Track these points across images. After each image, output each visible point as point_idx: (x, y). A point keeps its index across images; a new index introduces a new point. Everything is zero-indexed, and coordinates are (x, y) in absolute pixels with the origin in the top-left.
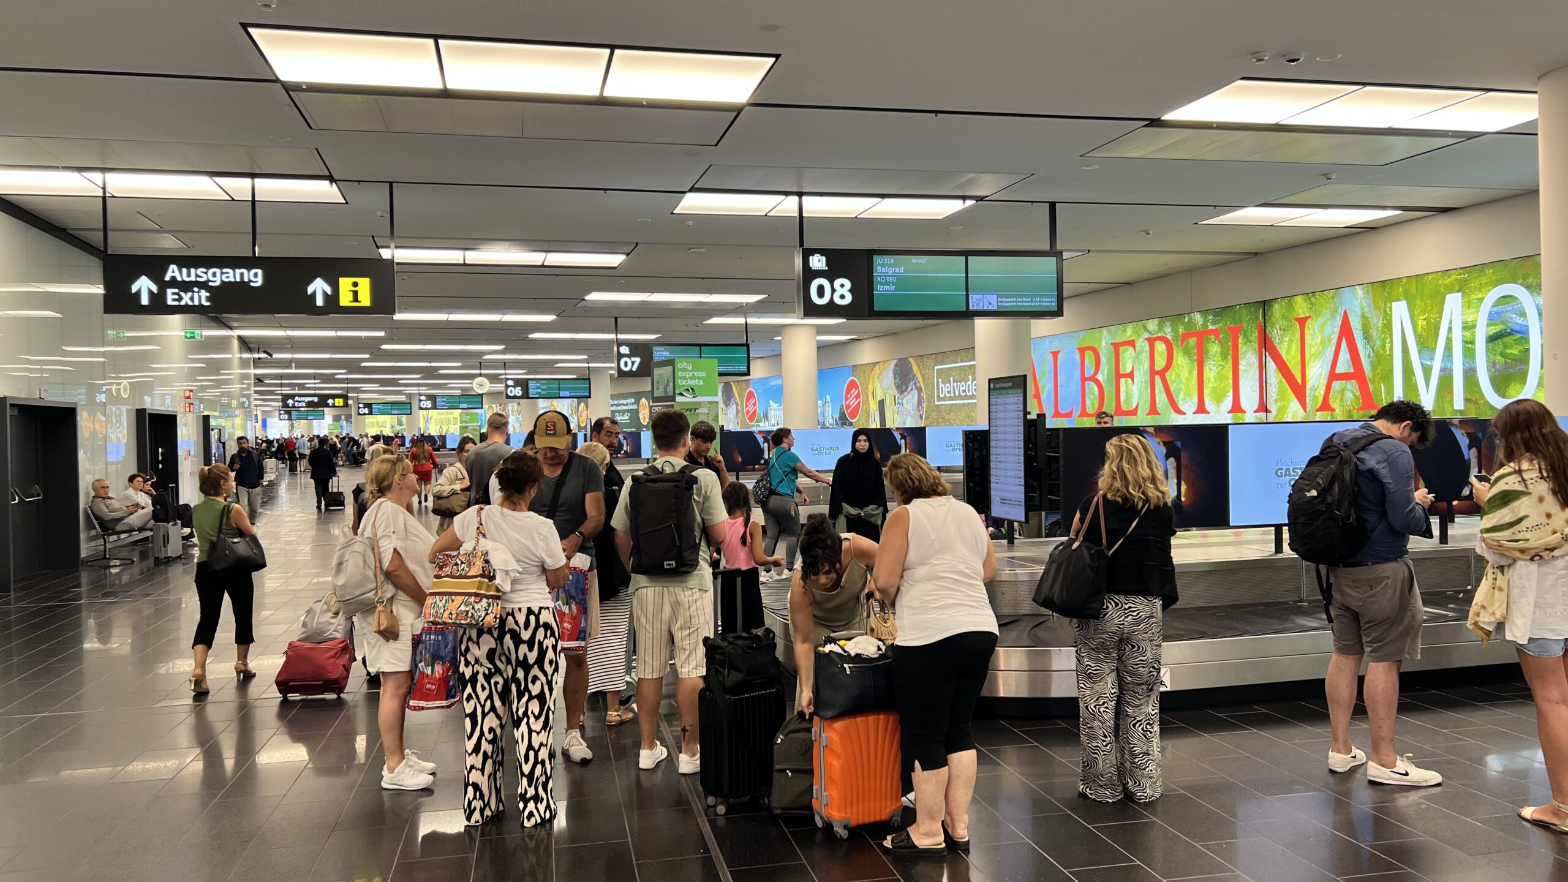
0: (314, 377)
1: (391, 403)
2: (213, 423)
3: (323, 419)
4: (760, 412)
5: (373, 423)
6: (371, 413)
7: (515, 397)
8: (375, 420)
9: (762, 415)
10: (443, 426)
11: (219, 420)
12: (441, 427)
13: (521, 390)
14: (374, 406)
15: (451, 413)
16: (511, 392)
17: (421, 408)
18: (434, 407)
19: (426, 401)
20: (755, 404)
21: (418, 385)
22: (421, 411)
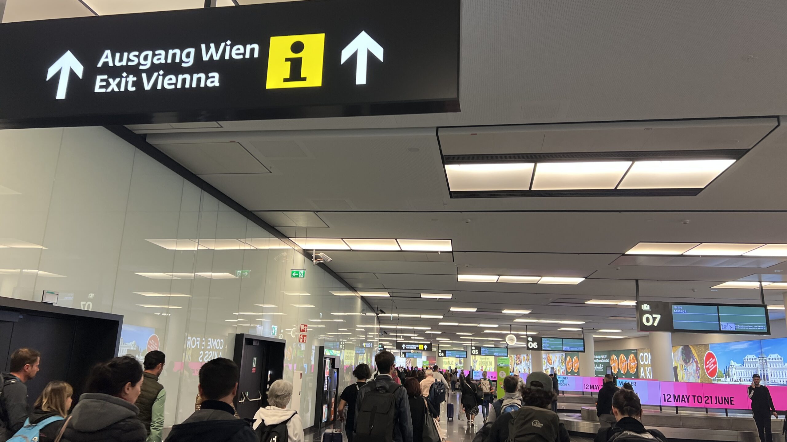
0: (414, 331)
1: (456, 351)
2: (327, 352)
3: (422, 358)
4: (720, 369)
5: (446, 362)
6: (445, 355)
7: (533, 349)
8: (447, 360)
9: (723, 372)
10: (483, 366)
11: (333, 351)
12: (482, 366)
13: (537, 344)
14: (447, 352)
15: (488, 359)
16: (531, 345)
17: (472, 354)
18: (480, 354)
19: (475, 350)
20: (715, 363)
21: (471, 340)
22: (472, 356)
